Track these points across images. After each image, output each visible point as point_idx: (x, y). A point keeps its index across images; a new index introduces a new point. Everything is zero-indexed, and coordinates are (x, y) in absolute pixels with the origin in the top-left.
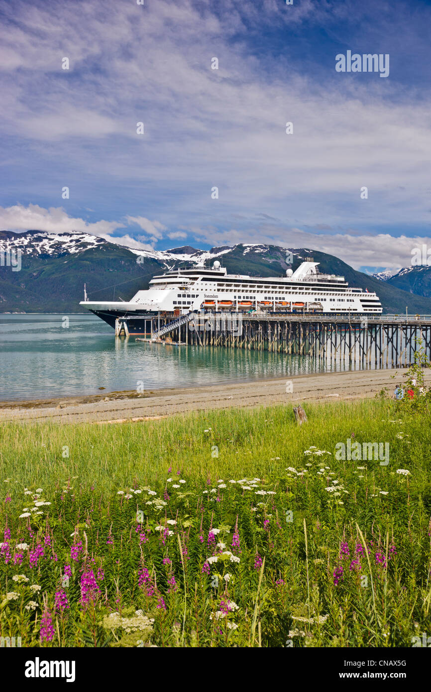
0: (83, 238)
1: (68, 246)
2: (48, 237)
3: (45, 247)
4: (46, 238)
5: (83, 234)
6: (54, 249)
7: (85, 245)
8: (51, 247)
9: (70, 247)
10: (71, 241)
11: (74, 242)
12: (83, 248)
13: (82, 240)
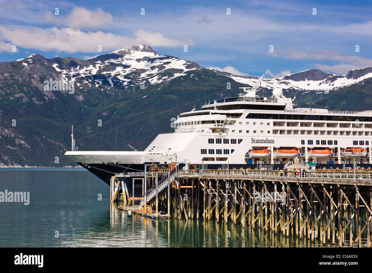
0: (168, 63)
1: (149, 75)
2: (123, 63)
3: (119, 77)
4: (120, 65)
5: (168, 57)
6: (130, 80)
7: (171, 72)
8: (126, 77)
9: (151, 76)
10: (153, 68)
11: (157, 69)
12: (169, 77)
13: (167, 67)
